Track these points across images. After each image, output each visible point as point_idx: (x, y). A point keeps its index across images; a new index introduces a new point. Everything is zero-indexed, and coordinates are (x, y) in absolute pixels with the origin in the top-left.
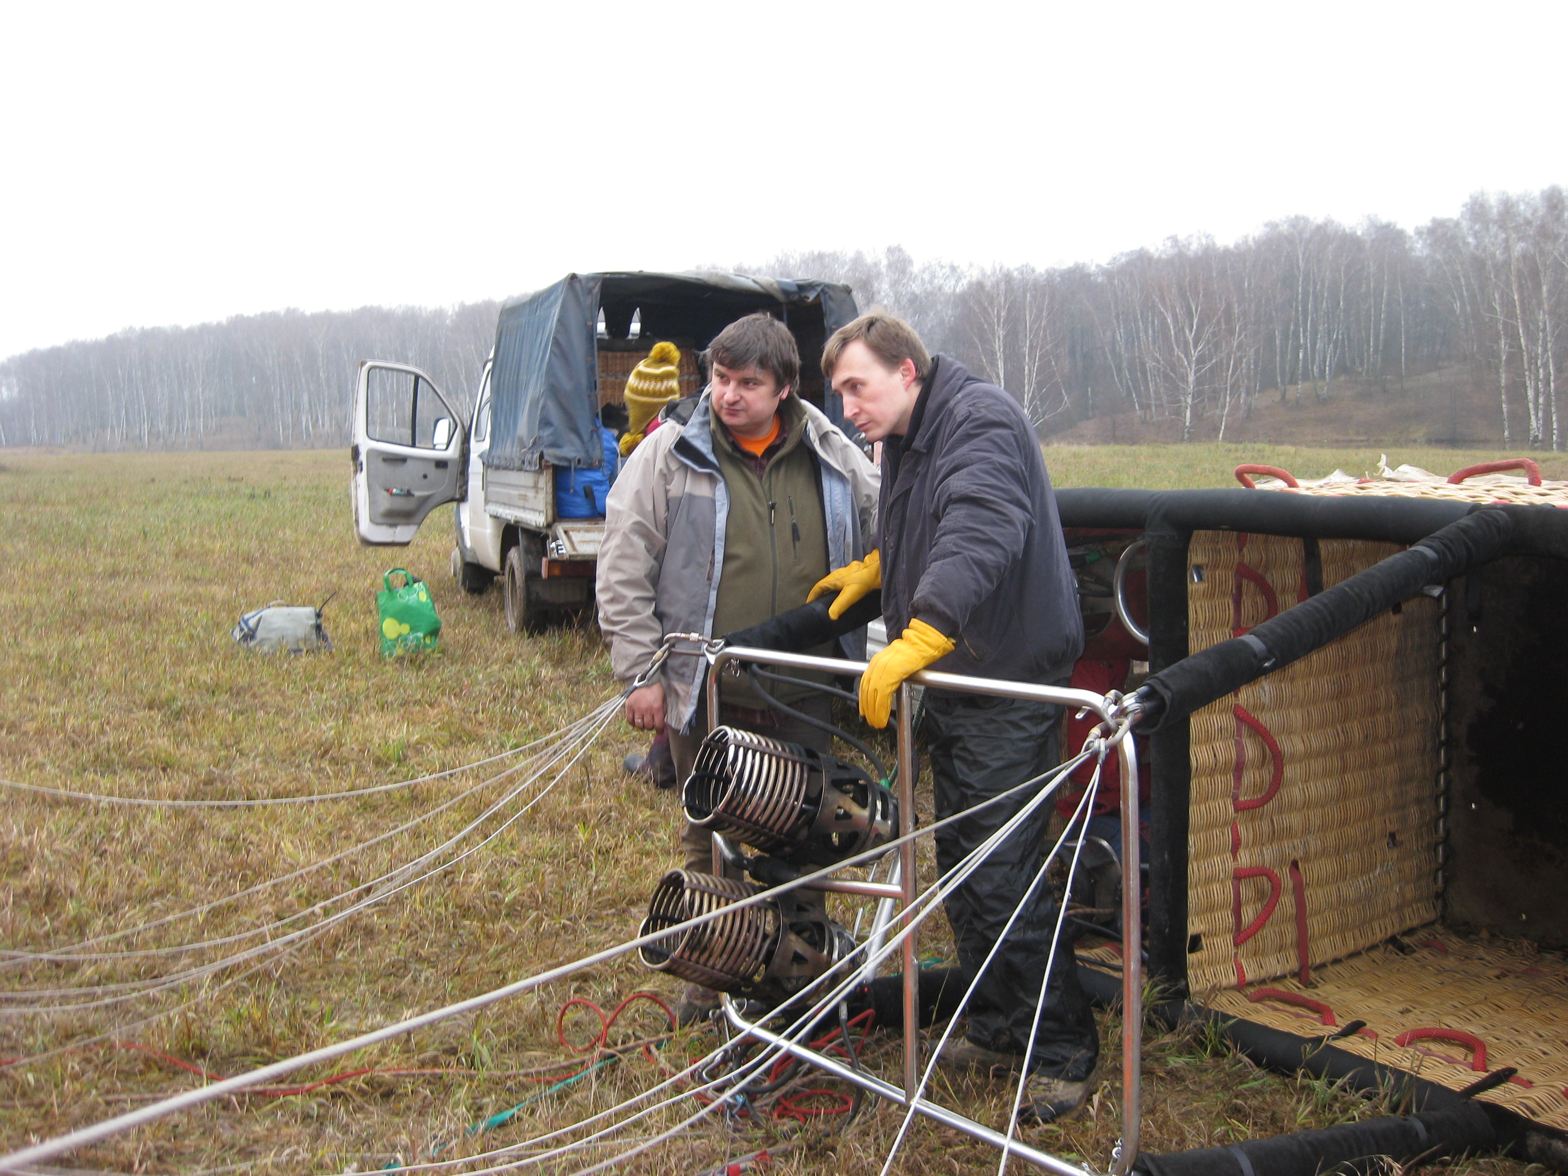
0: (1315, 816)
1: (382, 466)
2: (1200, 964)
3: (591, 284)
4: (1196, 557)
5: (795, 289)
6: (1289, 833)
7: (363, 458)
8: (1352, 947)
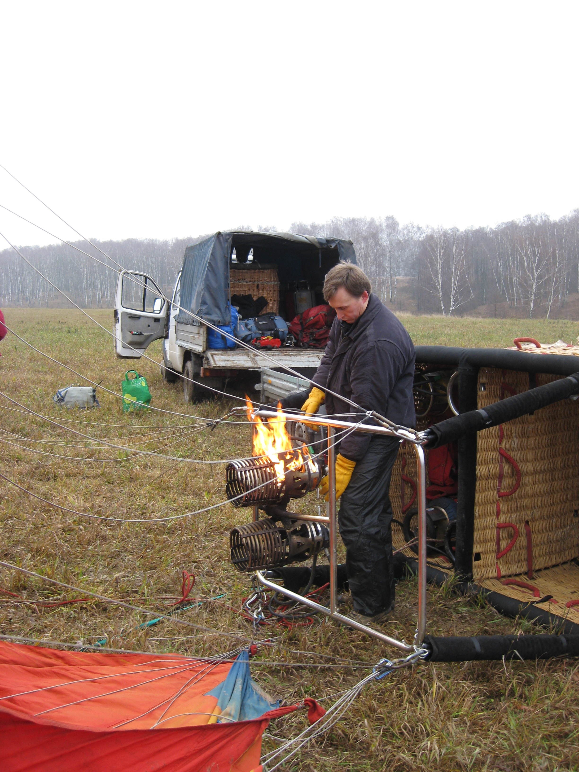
0: (538, 501)
1: (129, 320)
2: (480, 567)
3: (228, 237)
4: (482, 380)
5: (325, 242)
6: (525, 508)
7: (119, 316)
8: (554, 562)
